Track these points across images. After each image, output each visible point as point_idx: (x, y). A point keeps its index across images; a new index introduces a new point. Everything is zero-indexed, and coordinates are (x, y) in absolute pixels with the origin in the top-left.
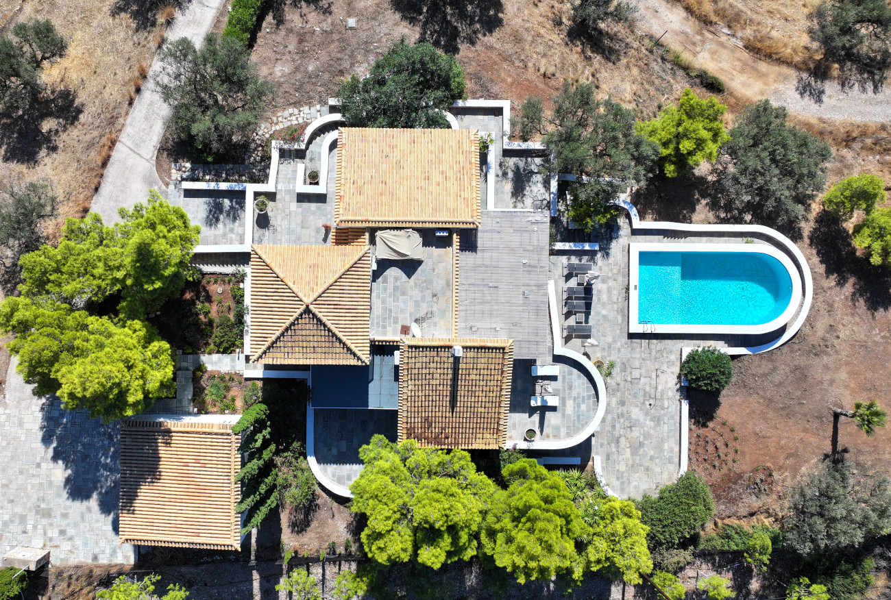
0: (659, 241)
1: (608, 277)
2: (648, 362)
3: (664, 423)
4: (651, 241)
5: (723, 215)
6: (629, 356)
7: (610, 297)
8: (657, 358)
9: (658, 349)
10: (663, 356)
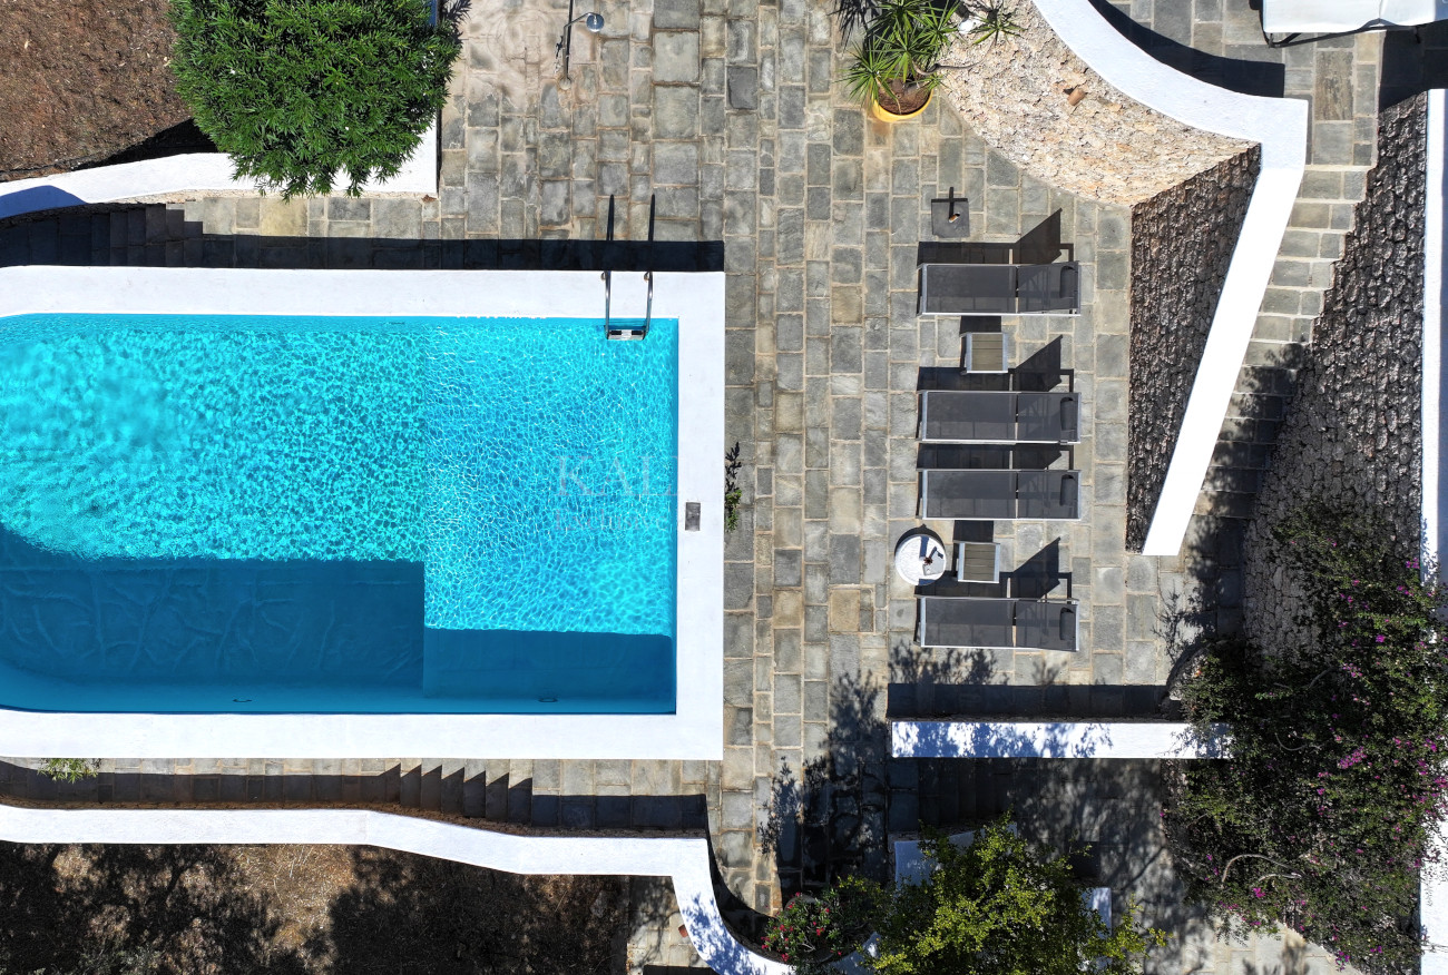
0: (554, 766)
9: (561, 189)
10: (533, 150)
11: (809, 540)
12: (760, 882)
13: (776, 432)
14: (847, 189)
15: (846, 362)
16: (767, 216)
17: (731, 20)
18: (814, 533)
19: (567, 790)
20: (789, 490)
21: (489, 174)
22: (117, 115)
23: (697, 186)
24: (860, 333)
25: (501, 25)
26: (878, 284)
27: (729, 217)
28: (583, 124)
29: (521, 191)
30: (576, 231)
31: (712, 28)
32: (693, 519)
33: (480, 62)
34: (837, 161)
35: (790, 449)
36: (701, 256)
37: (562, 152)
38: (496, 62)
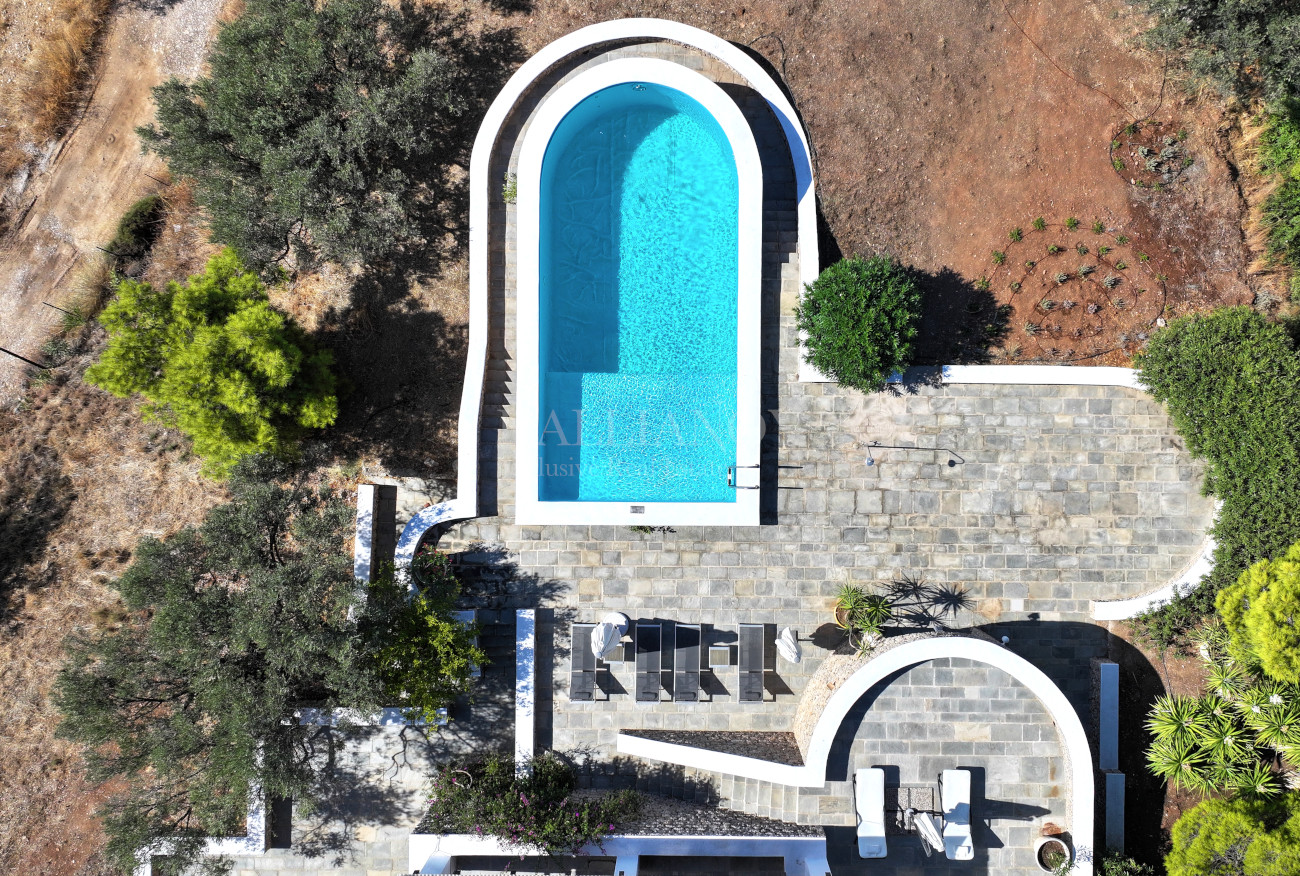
0: (512, 440)
1: (611, 577)
2: (838, 468)
3: (1002, 425)
4: (512, 462)
5: (450, 241)
6: (822, 521)
7: (664, 573)
8: (828, 446)
9: (803, 444)
10: (823, 430)
11: (626, 569)
12: (453, 544)
13: (680, 552)
14: (803, 588)
15: (717, 587)
16: (789, 548)
17: (888, 529)
18: (629, 571)
19: (501, 446)
20: (651, 558)
21: (811, 408)
22: (843, 217)
23: (805, 512)
24: (730, 595)
25: (885, 414)
26: (755, 604)
27: (789, 528)
28: (836, 455)
29: (802, 424)
30: (782, 452)
31: (885, 520)
32: (636, 510)
33: (867, 404)
34: (817, 583)
35: (671, 559)
36: (769, 513)
37: (822, 444)
38: (867, 411)
